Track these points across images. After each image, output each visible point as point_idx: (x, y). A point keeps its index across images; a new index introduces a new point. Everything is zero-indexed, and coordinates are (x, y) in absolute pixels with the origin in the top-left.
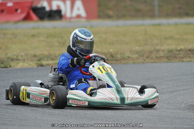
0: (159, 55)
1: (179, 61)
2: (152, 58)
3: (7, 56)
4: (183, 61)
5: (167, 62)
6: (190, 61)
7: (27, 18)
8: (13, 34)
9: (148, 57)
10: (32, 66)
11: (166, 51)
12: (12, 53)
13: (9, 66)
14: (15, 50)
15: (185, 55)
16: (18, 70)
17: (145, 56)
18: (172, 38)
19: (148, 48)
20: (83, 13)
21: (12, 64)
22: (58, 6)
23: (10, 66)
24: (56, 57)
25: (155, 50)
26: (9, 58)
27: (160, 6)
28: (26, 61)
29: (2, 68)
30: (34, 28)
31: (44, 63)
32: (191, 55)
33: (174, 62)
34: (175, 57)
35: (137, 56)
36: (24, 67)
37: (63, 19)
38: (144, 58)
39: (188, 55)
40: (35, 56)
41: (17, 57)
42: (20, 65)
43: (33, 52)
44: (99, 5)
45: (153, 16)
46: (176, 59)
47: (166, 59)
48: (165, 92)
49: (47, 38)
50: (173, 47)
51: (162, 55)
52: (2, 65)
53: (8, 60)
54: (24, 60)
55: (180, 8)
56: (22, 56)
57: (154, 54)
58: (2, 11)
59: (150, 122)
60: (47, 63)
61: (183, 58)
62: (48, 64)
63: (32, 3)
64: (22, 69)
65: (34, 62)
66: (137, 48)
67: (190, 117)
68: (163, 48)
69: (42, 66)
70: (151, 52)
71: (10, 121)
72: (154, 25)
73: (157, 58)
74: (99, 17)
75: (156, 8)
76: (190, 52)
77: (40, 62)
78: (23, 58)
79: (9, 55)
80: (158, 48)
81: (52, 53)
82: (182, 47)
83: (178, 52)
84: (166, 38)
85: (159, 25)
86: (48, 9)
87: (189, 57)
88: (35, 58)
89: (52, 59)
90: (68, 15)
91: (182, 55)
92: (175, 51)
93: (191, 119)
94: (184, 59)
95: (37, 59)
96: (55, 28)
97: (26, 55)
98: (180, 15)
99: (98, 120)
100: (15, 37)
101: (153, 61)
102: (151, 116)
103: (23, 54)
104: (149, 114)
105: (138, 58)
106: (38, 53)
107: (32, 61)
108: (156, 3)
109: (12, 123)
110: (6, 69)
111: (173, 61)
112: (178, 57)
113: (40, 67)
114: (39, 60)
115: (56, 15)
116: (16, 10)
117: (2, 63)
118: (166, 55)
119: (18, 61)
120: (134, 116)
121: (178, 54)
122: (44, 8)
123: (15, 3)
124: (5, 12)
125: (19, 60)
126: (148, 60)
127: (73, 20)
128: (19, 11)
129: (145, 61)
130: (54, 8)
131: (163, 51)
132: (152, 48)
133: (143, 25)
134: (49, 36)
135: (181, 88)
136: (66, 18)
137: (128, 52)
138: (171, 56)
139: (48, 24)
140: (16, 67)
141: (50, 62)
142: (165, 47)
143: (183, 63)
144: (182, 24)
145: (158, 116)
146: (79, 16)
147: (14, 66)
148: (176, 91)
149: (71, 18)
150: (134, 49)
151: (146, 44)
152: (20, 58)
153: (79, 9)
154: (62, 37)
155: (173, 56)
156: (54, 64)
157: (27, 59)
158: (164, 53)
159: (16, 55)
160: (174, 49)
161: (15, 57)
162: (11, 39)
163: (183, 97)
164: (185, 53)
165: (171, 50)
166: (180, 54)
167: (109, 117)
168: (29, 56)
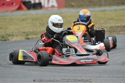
1: (117, 34)
3: (6, 33)
4: (120, 34)
6: (124, 34)
7: (20, 8)
8: (10, 19)
10: (22, 39)
11: (109, 28)
12: (10, 31)
13: (7, 40)
14: (12, 29)
15: (121, 30)
16: (13, 42)
18: (113, 19)
20: (55, 4)
21: (9, 38)
23: (8, 40)
24: (38, 33)
26: (7, 34)
28: (18, 36)
29: (3, 41)
30: (24, 15)
31: (30, 37)
34: (115, 31)
36: (17, 40)
37: (43, 9)
39: (123, 30)
40: (24, 33)
41: (13, 34)
42: (15, 39)
43: (23, 30)
45: (100, 5)
46: (115, 33)
47: (109, 33)
49: (32, 21)
50: (113, 25)
52: (3, 39)
53: (7, 36)
54: (17, 36)
56: (16, 33)
58: (3, 4)
59: (97, 73)
61: (119, 32)
62: (32, 38)
64: (16, 42)
67: (123, 69)
68: (107, 26)
69: (28, 39)
71: (7, 75)
72: (101, 11)
74: (66, 7)
76: (124, 28)
77: (27, 37)
78: (16, 34)
79: (7, 32)
81: (35, 30)
82: (119, 25)
83: (116, 28)
84: (109, 19)
85: (104, 11)
86: (33, 2)
87: (124, 31)
89: (35, 35)
90: (46, 6)
91: (119, 30)
92: (114, 28)
93: (124, 71)
94: (120, 33)
95: (25, 34)
96: (37, 14)
97: (18, 32)
98: (118, 4)
99: (64, 73)
100: (12, 21)
103: (17, 32)
106: (26, 30)
107: (22, 36)
109: (8, 76)
110: (5, 41)
111: (113, 34)
112: (116, 31)
113: (27, 40)
114: (27, 36)
115: (38, 6)
116: (13, 4)
117: (3, 38)
118: (109, 30)
119: (13, 36)
120: (87, 70)
121: (116, 29)
122: (30, 2)
124: (5, 5)
125: (13, 35)
127: (49, 9)
128: (14, 4)
130: (37, 1)
133: (94, 11)
134: (33, 20)
136: (45, 8)
138: (112, 31)
139: (33, 12)
140: (12, 40)
141: (34, 36)
142: (109, 25)
143: (120, 35)
144: (119, 10)
145: (103, 69)
146: (53, 6)
148: (115, 53)
149: (48, 8)
152: (14, 34)
153: (53, 2)
154: (42, 20)
155: (113, 30)
156: (36, 38)
157: (19, 35)
158: (107, 29)
159: (12, 32)
160: (114, 26)
161: (11, 34)
162: (9, 22)
163: (119, 57)
164: (121, 29)
165: (112, 26)
166: (118, 29)
167: (71, 70)
168: (20, 33)
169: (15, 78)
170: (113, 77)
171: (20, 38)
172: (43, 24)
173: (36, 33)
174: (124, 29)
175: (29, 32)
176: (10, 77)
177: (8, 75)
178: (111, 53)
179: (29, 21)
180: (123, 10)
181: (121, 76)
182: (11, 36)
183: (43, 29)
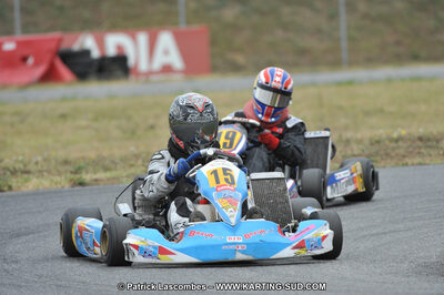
0: (349, 152)
1: (397, 165)
3: (3, 164)
4: (407, 164)
6: (420, 164)
7: (50, 76)
8: (16, 114)
10: (59, 186)
11: (367, 143)
12: (15, 158)
13: (6, 188)
14: (21, 149)
15: (411, 149)
16: (28, 195)
18: (381, 111)
20: (176, 61)
21: (14, 182)
22: (120, 48)
23: (10, 188)
24: (113, 162)
25: (340, 140)
26: (6, 169)
27: (351, 39)
28: (46, 174)
30: (64, 99)
31: (87, 177)
32: (423, 150)
33: (384, 167)
34: (387, 155)
36: (41, 188)
37: (133, 77)
39: (416, 151)
40: (66, 162)
41: (25, 165)
42: (33, 184)
43: (61, 154)
44: (213, 42)
45: (336, 64)
46: (389, 161)
48: (365, 236)
49: (96, 119)
50: (382, 133)
51: (356, 153)
53: (5, 174)
54: (41, 173)
55: (398, 43)
56: (37, 163)
57: (339, 149)
60: (95, 177)
61: (404, 156)
62: (96, 180)
63: (60, 41)
64: (36, 194)
65: (63, 177)
68: (359, 136)
69: (82, 184)
72: (339, 84)
74: (213, 69)
75: (344, 44)
76: (420, 144)
77: (78, 176)
78: (39, 168)
79: (7, 160)
80: (349, 135)
81: (105, 154)
82: (403, 132)
83: (393, 145)
84: (367, 114)
85: (350, 83)
86: (96, 54)
87: (419, 153)
88: (67, 167)
89: (106, 169)
90: (143, 66)
91: (402, 151)
92: (387, 143)
94: (407, 160)
95: (70, 168)
96: (111, 97)
97: (45, 160)
98: (399, 59)
100: (22, 121)
103: (39, 158)
106: (73, 155)
107: (60, 174)
108: (343, 33)
111: (382, 164)
112: (393, 154)
113: (78, 188)
114: (78, 170)
115: (116, 66)
116: (24, 59)
118: (367, 152)
119: (26, 176)
121: (393, 149)
122: (87, 53)
123: (20, 44)
125: (28, 172)
127: (154, 78)
128: (31, 61)
130: (111, 51)
131: (360, 142)
132: (335, 137)
133: (314, 84)
134: (99, 116)
135: (401, 226)
136: (138, 74)
138: (377, 154)
139: (96, 89)
140: (24, 189)
141: (101, 175)
142: (365, 134)
143: (407, 168)
144: (403, 80)
146: (167, 69)
147: (18, 187)
148: (390, 232)
149: (150, 73)
152: (31, 167)
153: (166, 52)
154: (129, 118)
155: (382, 152)
156: (108, 179)
157: (49, 172)
158: (361, 147)
159: (22, 162)
160: (384, 136)
161: (21, 166)
162: (12, 125)
163: (406, 247)
164: (409, 147)
165: (377, 138)
166: (398, 147)
168: (53, 162)
171: (52, 181)
172: (133, 133)
173: (107, 163)
174: (420, 148)
175: (83, 158)
178: (377, 234)
180: (417, 79)
182: (19, 174)
183: (133, 149)
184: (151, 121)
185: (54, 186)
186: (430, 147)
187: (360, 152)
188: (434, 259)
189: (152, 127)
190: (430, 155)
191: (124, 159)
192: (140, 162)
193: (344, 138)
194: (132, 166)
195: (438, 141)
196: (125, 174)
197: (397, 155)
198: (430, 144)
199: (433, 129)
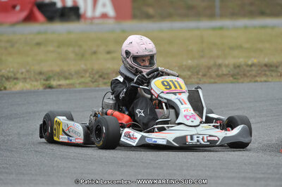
0: (220, 73)
1: (250, 81)
2: (211, 77)
3: (1, 74)
4: (256, 81)
5: (232, 83)
6: (265, 81)
7: (30, 18)
8: (8, 41)
9: (204, 75)
10: (36, 89)
11: (232, 67)
12: (8, 69)
13: (2, 88)
14: (12, 64)
15: (259, 72)
16: (16, 93)
17: (201, 73)
18: (240, 47)
19: (204, 62)
20: (110, 11)
21: (8, 85)
22: (75, 2)
23: (5, 88)
24: (70, 74)
25: (215, 65)
26: (3, 76)
28: (28, 80)
30: (39, 33)
31: (54, 83)
32: (267, 73)
33: (242, 83)
34: (245, 75)
35: (189, 73)
36: (25, 88)
37: (82, 20)
38: (199, 76)
39: (263, 73)
40: (41, 73)
41: (15, 75)
42: (20, 86)
43: (37, 68)
45: (212, 16)
46: (245, 78)
47: (231, 78)
49: (59, 47)
50: (241, 61)
51: (225, 73)
53: (2, 79)
54: (25, 79)
55: (252, 4)
56: (22, 73)
57: (214, 70)
59: (207, 169)
60: (59, 83)
61: (255, 76)
62: (60, 85)
64: (21, 93)
65: (39, 82)
66: (190, 62)
67: (266, 162)
68: (227, 62)
69: (50, 87)
70: (209, 68)
72: (214, 29)
73: (218, 76)
74: (134, 17)
75: (218, 4)
76: (266, 68)
77: (48, 82)
78: (24, 76)
79: (3, 71)
80: (220, 61)
81: (66, 68)
82: (255, 61)
83: (248, 68)
84: (231, 48)
85: (221, 28)
86: (59, 5)
87: (265, 75)
88: (41, 77)
89: (66, 78)
90: (89, 14)
91: (254, 73)
92: (245, 67)
93: (267, 165)
94: (258, 79)
95: (43, 77)
96: (69, 32)
97: (28, 71)
98: (251, 14)
99: (132, 166)
100: (12, 46)
101: (212, 80)
102: (208, 160)
103: (24, 70)
104: (206, 158)
105: (190, 77)
106: (45, 68)
107: (37, 80)
111: (242, 80)
112: (248, 75)
113: (49, 90)
114: (47, 80)
115: (72, 13)
116: (14, 7)
118: (232, 73)
119: (15, 81)
120: (185, 160)
121: (249, 71)
122: (54, 4)
125: (17, 79)
126: (205, 79)
127: (96, 21)
128: (18, 8)
129: (200, 80)
130: (69, 3)
131: (227, 66)
132: (212, 62)
133: (198, 28)
134: (61, 44)
136: (86, 18)
137: (177, 68)
138: (238, 74)
139: (59, 27)
140: (14, 90)
141: (63, 82)
142: (231, 61)
143: (256, 84)
144: (255, 27)
145: (220, 160)
146: (104, 16)
147: (10, 88)
149: (93, 18)
150: (184, 63)
151: (202, 57)
152: (19, 76)
153: (104, 5)
154: (80, 46)
155: (241, 73)
156: (68, 85)
157: (30, 78)
158: (228, 69)
159: (13, 72)
160: (243, 63)
161: (10, 75)
162: (6, 48)
164: (258, 70)
165: (238, 64)
166: (252, 70)
167: (149, 161)
168: (32, 73)
169: (23, 174)
170: (244, 178)
172: (83, 56)
173: (67, 74)
174: (265, 71)
175: (52, 71)
176: (12, 174)
177: (7, 168)
179: (51, 48)
180: (264, 27)
181: (262, 176)
182: (11, 80)
183: (83, 66)
184: (94, 49)
185: (33, 89)
186: (272, 71)
187: (227, 73)
188: (274, 142)
189: (95, 53)
190: (272, 76)
191: (77, 73)
192: (88, 75)
193: (217, 63)
194: (82, 77)
195: (277, 67)
196: (78, 82)
197: (251, 75)
198: (272, 69)
199: (274, 59)
